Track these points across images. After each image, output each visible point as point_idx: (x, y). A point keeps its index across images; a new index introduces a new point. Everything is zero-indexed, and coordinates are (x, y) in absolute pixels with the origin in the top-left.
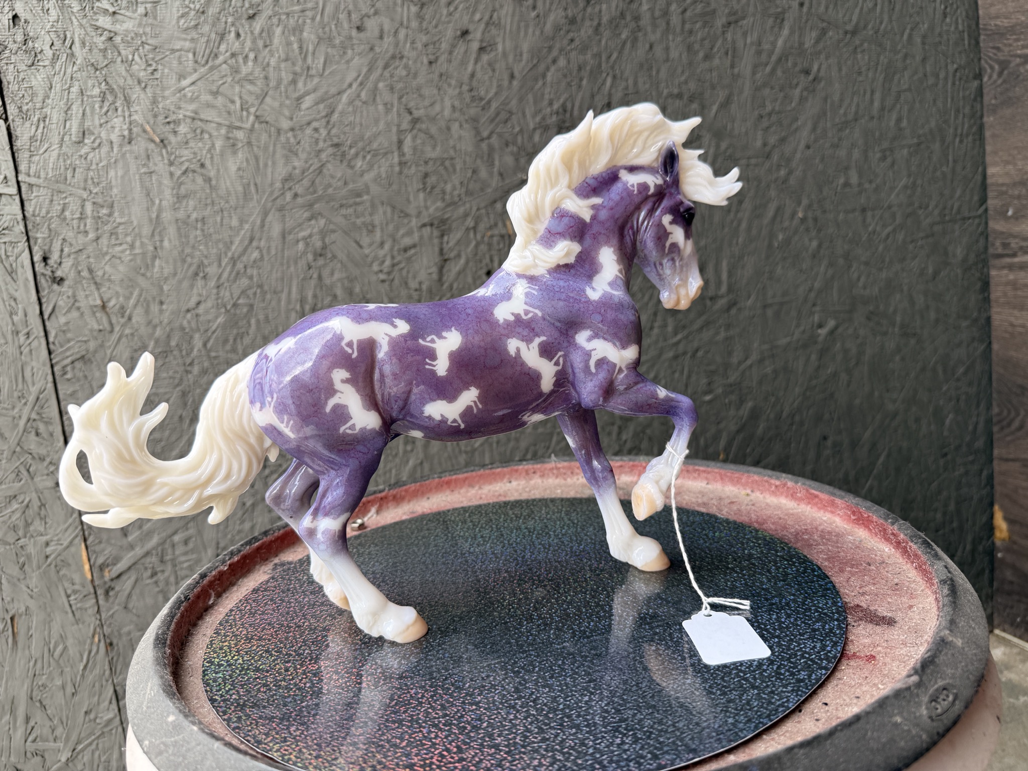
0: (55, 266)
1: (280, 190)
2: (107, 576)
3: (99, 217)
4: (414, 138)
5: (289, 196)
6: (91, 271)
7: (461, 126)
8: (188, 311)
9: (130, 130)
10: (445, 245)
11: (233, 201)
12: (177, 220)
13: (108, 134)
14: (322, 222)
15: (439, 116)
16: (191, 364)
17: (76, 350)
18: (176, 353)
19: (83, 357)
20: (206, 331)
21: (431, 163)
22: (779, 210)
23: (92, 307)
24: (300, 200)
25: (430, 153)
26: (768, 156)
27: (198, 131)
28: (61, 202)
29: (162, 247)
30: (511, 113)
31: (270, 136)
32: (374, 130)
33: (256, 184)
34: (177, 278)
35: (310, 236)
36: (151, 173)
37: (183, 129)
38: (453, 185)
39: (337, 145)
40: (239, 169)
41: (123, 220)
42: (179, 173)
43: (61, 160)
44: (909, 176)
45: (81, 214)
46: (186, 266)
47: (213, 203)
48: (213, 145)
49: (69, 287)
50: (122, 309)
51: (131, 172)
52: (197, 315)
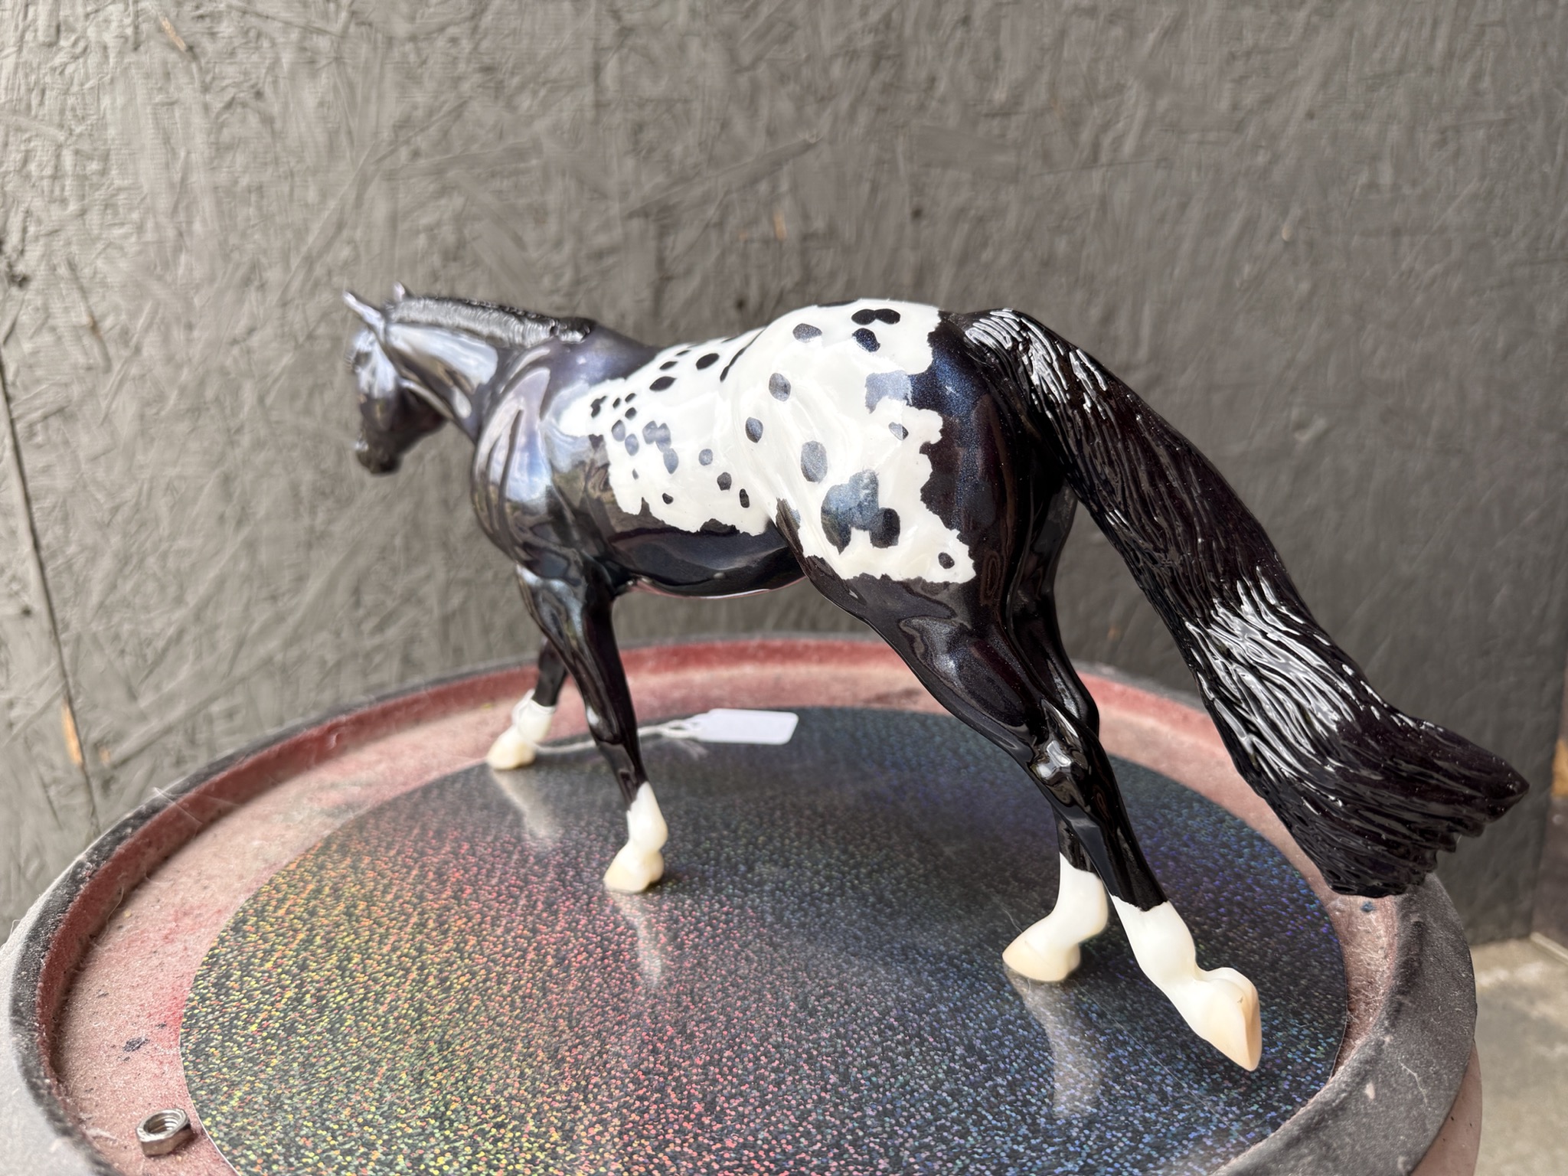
0: (15, 256)
1: (391, 143)
2: (107, 758)
3: (85, 177)
4: (623, 62)
5: (404, 153)
6: (72, 266)
7: (705, 46)
8: (235, 342)
9: (136, 27)
10: (667, 253)
11: (310, 159)
12: (216, 188)
13: (99, 33)
14: (458, 201)
15: (667, 27)
16: (239, 430)
17: (48, 397)
18: (213, 411)
19: (60, 411)
20: (264, 377)
21: (649, 108)
22: (1250, 225)
23: (76, 328)
24: (422, 163)
25: (650, 88)
26: (1239, 128)
27: (252, 34)
28: (23, 148)
29: (190, 233)
30: (792, 25)
31: (375, 49)
32: (554, 46)
33: (350, 133)
34: (216, 285)
35: (439, 224)
36: (172, 104)
37: (226, 29)
38: (684, 147)
39: (488, 70)
40: (321, 104)
41: (126, 183)
42: (217, 105)
43: (21, 74)
44: (1483, 178)
45: (57, 168)
46: (231, 267)
47: (276, 161)
48: (276, 61)
49: (38, 292)
50: (125, 335)
51: (139, 100)
52: (249, 352)
